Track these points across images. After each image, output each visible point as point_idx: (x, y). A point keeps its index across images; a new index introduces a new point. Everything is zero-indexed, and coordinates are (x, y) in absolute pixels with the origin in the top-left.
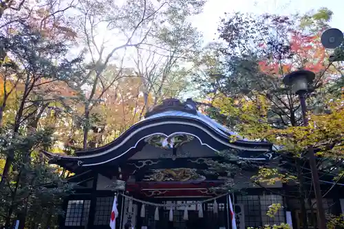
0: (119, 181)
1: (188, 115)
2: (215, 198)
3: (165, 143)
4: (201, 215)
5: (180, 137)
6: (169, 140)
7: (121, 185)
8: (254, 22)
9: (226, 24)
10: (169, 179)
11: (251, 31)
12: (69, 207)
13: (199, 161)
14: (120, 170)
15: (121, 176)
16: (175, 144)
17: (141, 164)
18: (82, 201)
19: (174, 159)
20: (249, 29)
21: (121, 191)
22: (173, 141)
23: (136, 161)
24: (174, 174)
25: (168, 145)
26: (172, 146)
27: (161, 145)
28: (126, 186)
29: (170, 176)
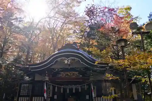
0: (46, 77)
1: (76, 51)
2: (85, 84)
3: (66, 62)
4: (80, 91)
5: (72, 60)
6: (68, 61)
7: (47, 79)
8: (100, 9)
9: (88, 9)
10: (67, 76)
11: (98, 13)
12: (22, 87)
13: (79, 69)
14: (47, 72)
15: (47, 75)
16: (70, 62)
17: (56, 70)
18: (28, 85)
19: (69, 68)
20: (98, 12)
21: (47, 81)
22: (69, 61)
23: (53, 69)
24: (69, 74)
25: (68, 63)
26: (69, 63)
27: (65, 63)
28: (49, 79)
29: (68, 75)
